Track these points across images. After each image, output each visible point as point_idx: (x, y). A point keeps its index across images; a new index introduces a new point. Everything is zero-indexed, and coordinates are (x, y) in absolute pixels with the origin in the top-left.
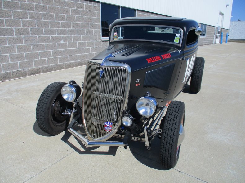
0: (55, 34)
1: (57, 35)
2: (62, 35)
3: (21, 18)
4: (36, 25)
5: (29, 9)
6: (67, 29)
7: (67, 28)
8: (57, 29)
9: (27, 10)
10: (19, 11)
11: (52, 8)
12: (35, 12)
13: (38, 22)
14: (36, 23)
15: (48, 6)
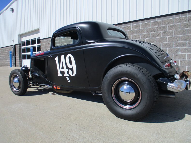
0: (173, 47)
1: (174, 48)
2: (180, 47)
3: (145, 38)
4: (156, 41)
5: (151, 31)
6: (187, 42)
7: (187, 40)
8: (175, 43)
9: (150, 32)
10: (145, 34)
11: (172, 26)
12: (156, 32)
13: (157, 39)
14: (156, 40)
15: (168, 25)
